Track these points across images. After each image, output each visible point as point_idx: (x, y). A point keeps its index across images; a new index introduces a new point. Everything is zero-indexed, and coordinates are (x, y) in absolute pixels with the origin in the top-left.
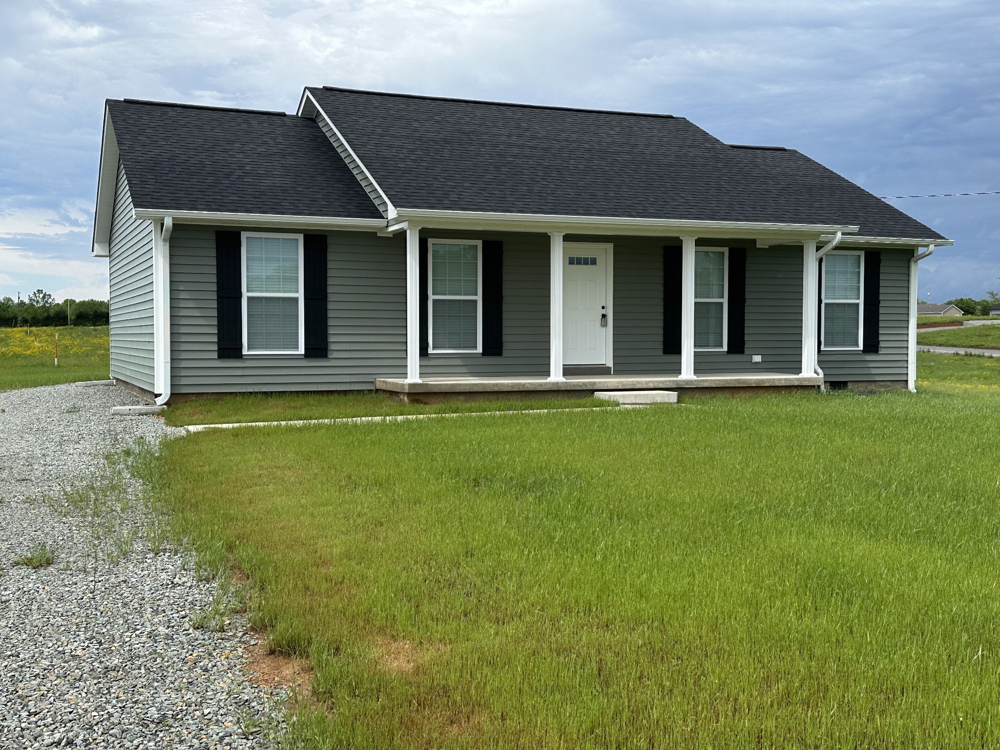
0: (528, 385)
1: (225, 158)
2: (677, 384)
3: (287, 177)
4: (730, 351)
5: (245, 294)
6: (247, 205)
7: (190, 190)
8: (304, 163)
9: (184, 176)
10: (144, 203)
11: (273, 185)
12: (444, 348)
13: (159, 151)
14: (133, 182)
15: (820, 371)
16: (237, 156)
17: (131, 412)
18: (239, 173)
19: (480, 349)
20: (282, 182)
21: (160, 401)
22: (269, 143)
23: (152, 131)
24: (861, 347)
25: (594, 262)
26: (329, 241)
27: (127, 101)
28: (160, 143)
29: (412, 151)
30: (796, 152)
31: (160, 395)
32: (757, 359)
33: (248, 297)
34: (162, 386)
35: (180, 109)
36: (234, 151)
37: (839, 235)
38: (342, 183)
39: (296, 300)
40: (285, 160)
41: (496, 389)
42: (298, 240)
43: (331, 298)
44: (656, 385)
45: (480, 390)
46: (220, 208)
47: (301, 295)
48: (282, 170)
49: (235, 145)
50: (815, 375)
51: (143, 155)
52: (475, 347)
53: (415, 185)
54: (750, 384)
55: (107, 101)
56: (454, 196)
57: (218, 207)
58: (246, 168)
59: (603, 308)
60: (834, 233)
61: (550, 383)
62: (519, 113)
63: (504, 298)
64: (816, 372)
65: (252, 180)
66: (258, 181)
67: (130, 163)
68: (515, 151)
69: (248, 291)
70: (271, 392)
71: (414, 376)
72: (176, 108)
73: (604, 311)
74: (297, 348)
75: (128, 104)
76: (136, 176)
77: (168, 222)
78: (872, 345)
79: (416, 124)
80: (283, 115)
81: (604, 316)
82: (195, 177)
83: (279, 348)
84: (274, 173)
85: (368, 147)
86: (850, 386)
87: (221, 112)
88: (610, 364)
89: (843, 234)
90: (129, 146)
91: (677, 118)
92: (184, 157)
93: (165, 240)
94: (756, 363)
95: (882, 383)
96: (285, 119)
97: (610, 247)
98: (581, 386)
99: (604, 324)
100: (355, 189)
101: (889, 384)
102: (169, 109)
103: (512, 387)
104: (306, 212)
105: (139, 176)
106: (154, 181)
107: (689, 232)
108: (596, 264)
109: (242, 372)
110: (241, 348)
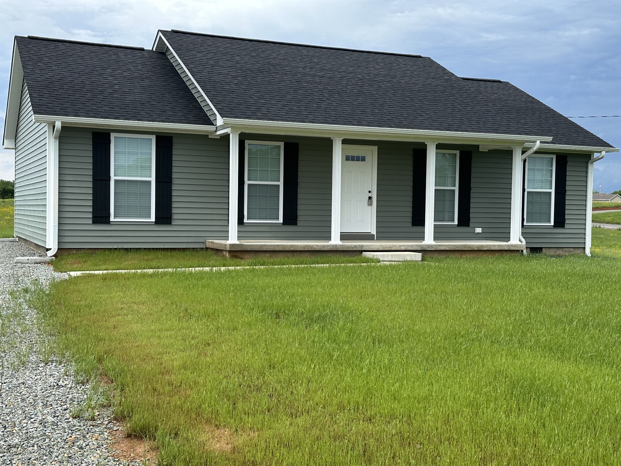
0: (315, 247)
1: (100, 80)
2: (421, 247)
3: (144, 94)
4: (459, 225)
5: (113, 178)
6: (115, 114)
7: (74, 102)
8: (157, 85)
9: (70, 92)
10: (40, 111)
11: (134, 99)
12: (255, 219)
13: (52, 74)
14: (33, 96)
15: (523, 240)
16: (108, 79)
17: (29, 261)
18: (110, 90)
19: (281, 220)
20: (140, 98)
21: (50, 253)
22: (132, 69)
23: (48, 60)
24: (552, 223)
25: (363, 159)
26: (174, 141)
27: (30, 38)
28: (53, 68)
29: (234, 77)
30: (508, 83)
31: (50, 249)
32: (479, 230)
33: (115, 180)
34: (52, 243)
35: (69, 44)
36: (106, 74)
37: (538, 143)
38: (184, 99)
39: (149, 183)
40: (143, 82)
41: (292, 249)
42: (151, 139)
43: (174, 181)
44: (406, 248)
45: (281, 249)
46: (96, 115)
47: (153, 179)
48: (141, 89)
49: (107, 71)
50: (520, 243)
51: (41, 77)
52: (278, 219)
53: (236, 101)
54: (474, 248)
55: (16, 37)
56: (264, 110)
57: (94, 115)
58: (115, 87)
59: (370, 192)
60: (535, 142)
61: (331, 245)
62: (312, 51)
63: (299, 184)
64: (520, 241)
65: (119, 96)
66: (123, 97)
67: (31, 82)
68: (309, 78)
69: (115, 176)
70: (131, 249)
71: (233, 239)
72: (65, 43)
73: (370, 195)
74: (149, 217)
75: (31, 40)
76: (36, 91)
77: (58, 125)
78: (560, 222)
79: (237, 58)
80: (142, 49)
81: (370, 198)
82: (78, 93)
83: (137, 217)
84: (135, 91)
85: (203, 74)
86: (544, 250)
87: (98, 47)
88: (374, 232)
89: (541, 142)
90: (31, 69)
91: (424, 57)
92: (70, 79)
93: (55, 138)
94: (478, 233)
95: (567, 249)
96: (144, 52)
97: (375, 149)
98: (353, 248)
99: (370, 204)
100: (193, 104)
101: (572, 250)
102: (60, 44)
104: (157, 119)
105: (37, 92)
106: (49, 95)
107: (432, 139)
108: (365, 160)
109: (108, 234)
110: (109, 217)
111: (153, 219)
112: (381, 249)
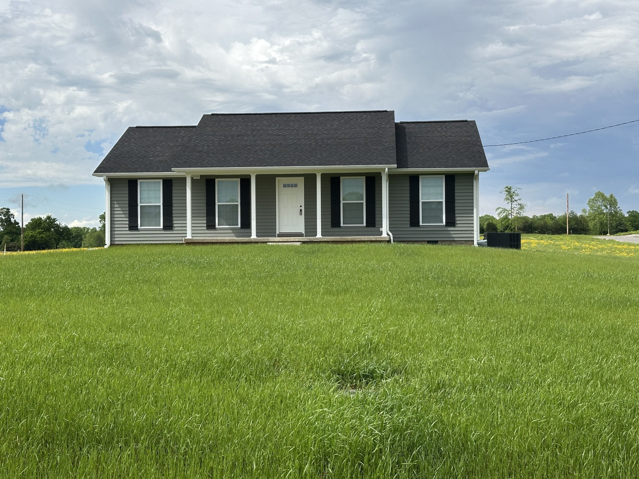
4: (368, 225)
5: (139, 205)
12: (224, 225)
15: (390, 234)
18: (151, 155)
19: (239, 226)
21: (106, 247)
24: (444, 223)
25: (296, 186)
28: (131, 145)
34: (107, 241)
37: (387, 170)
41: (222, 241)
42: (161, 182)
45: (215, 241)
47: (161, 204)
50: (388, 236)
52: (238, 225)
55: (130, 127)
57: (126, 171)
59: (301, 206)
69: (140, 203)
73: (301, 208)
74: (160, 226)
78: (451, 222)
81: (301, 210)
83: (148, 226)
86: (440, 243)
88: (304, 232)
89: (389, 169)
91: (388, 111)
95: (459, 242)
97: (302, 179)
98: (262, 240)
99: (301, 214)
101: (464, 242)
103: (230, 240)
107: (319, 171)
108: (297, 187)
109: (137, 236)
110: (137, 226)
111: (162, 227)
112: (281, 241)
